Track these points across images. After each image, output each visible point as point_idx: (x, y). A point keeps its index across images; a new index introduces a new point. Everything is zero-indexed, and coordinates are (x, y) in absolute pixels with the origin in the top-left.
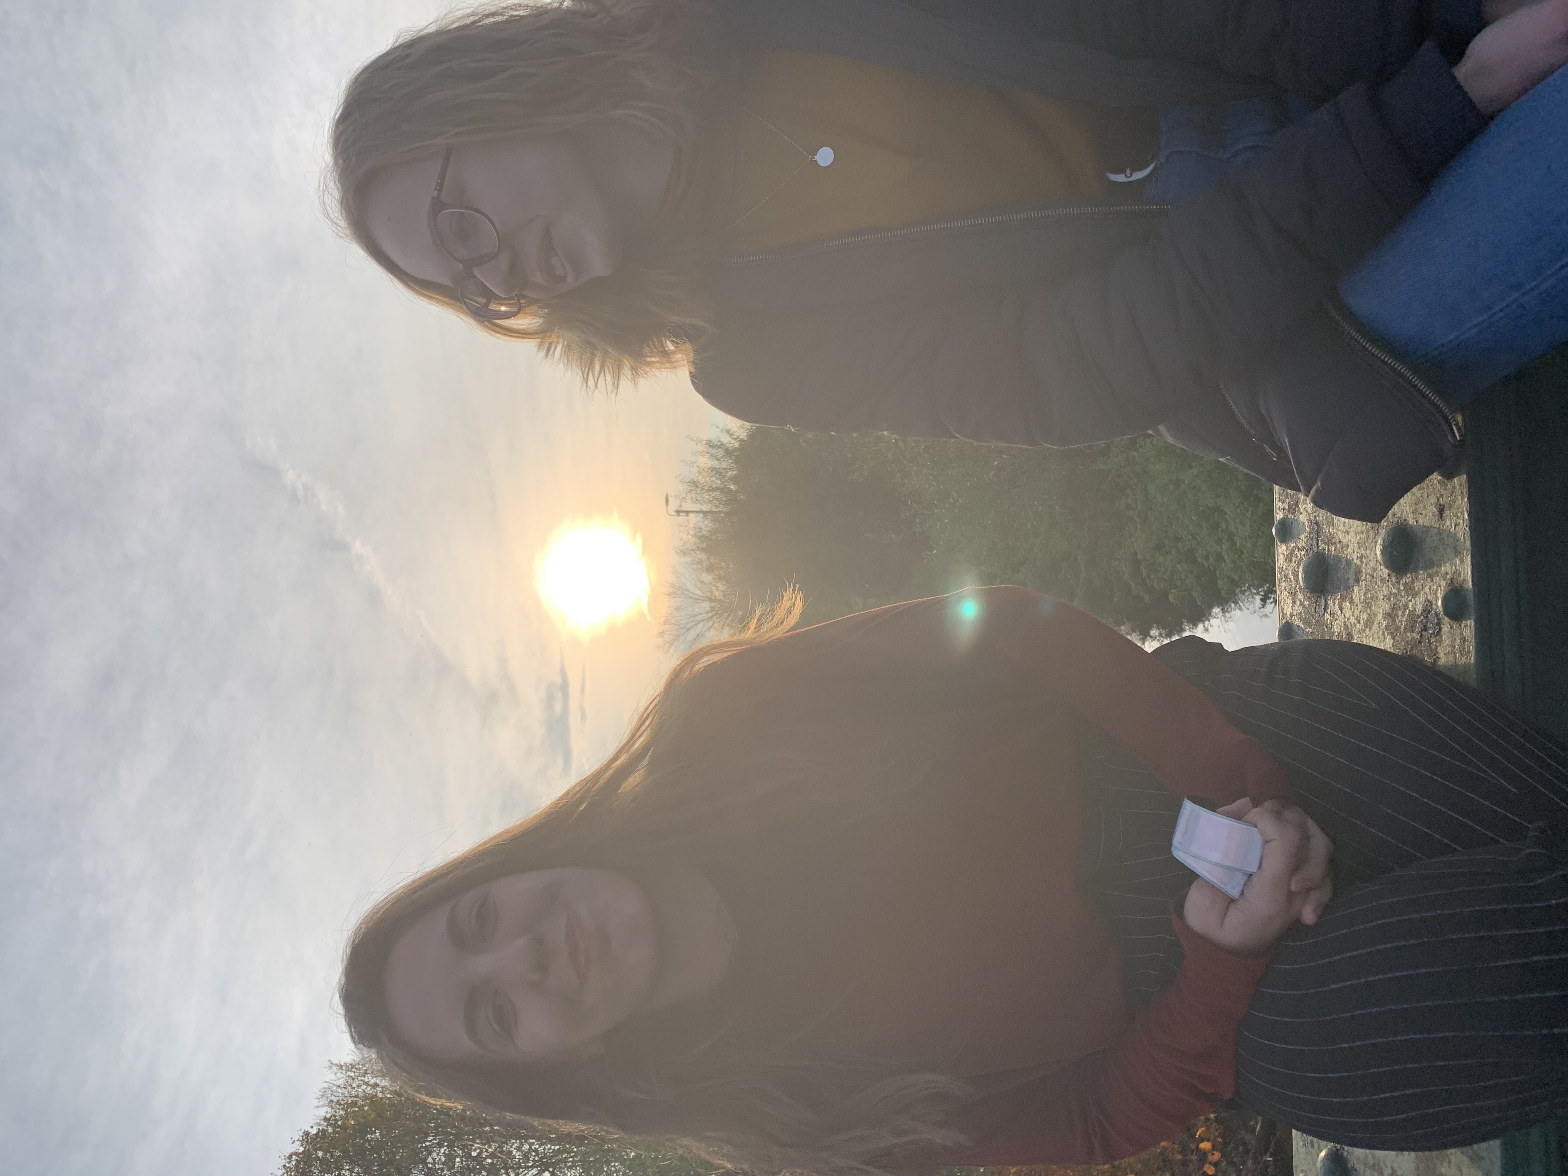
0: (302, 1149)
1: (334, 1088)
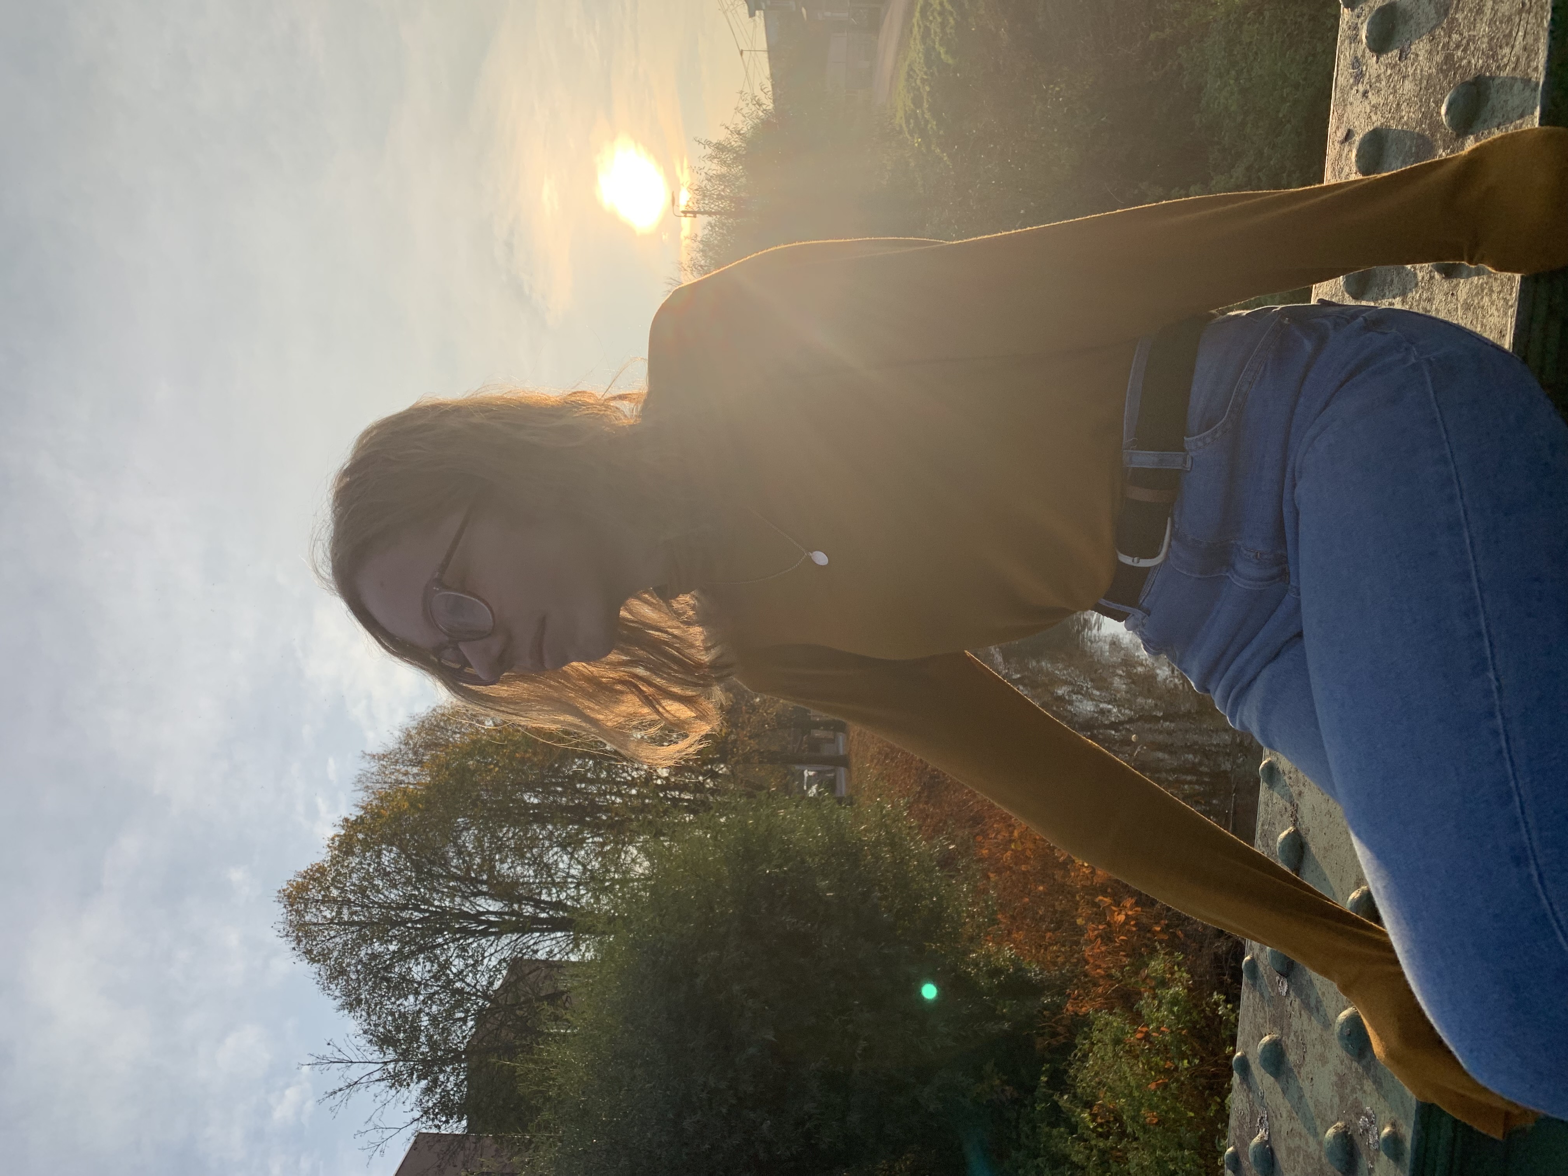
0: (343, 832)
1: (369, 775)
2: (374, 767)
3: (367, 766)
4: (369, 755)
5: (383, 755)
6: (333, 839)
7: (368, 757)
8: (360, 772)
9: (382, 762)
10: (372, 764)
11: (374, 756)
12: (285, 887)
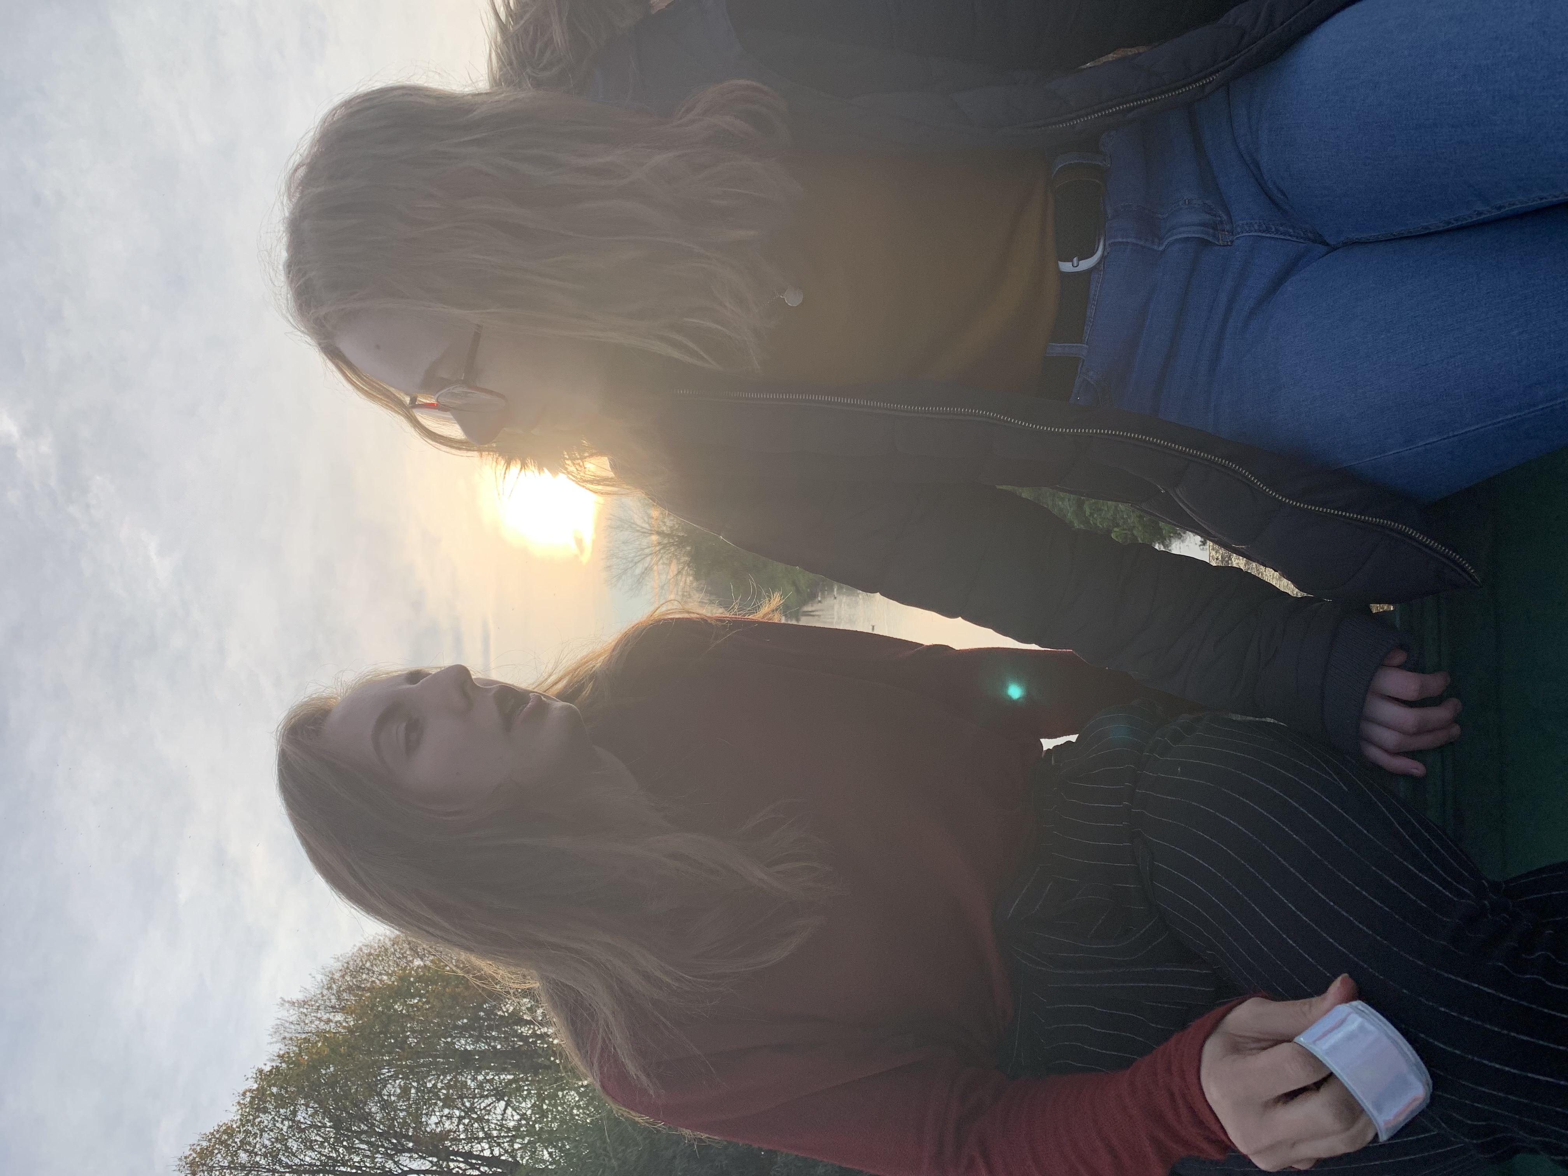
1: (287, 1025)
2: (293, 1015)
3: (286, 1014)
4: (289, 1002)
5: (304, 1001)
6: (244, 1094)
7: (287, 1005)
8: (278, 1022)
9: (302, 1010)
10: (291, 1012)
11: (294, 1003)
12: (187, 1153)
